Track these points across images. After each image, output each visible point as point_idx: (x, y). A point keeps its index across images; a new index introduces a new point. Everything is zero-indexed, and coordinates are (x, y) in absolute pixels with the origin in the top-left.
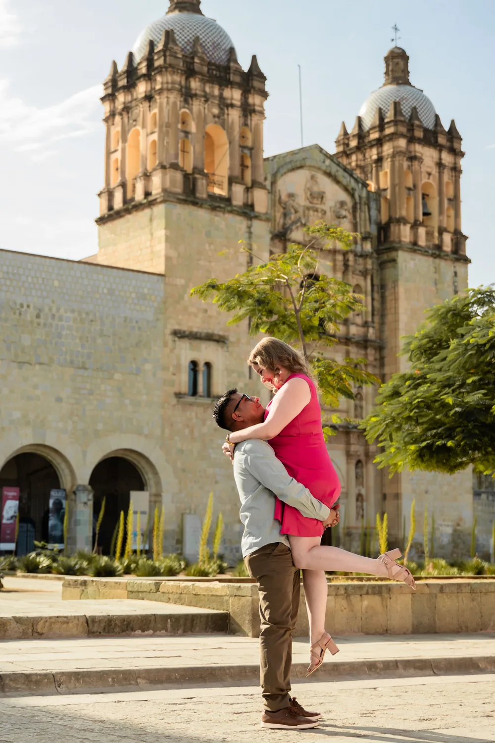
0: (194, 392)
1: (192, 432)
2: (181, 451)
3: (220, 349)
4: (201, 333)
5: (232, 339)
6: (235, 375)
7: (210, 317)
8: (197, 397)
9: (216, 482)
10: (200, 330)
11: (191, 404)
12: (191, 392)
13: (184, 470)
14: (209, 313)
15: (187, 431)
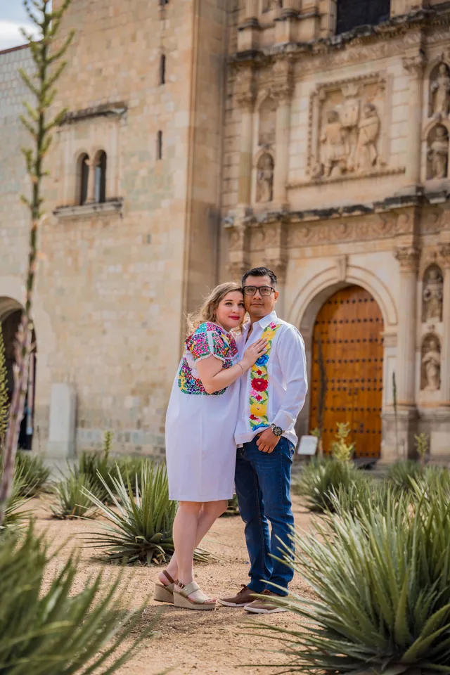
0: (82, 200)
1: (76, 260)
2: (61, 291)
3: (114, 125)
4: (92, 109)
5: (133, 103)
6: (134, 160)
7: (106, 79)
8: (84, 207)
9: (104, 332)
10: (91, 105)
11: (76, 219)
12: (79, 201)
13: (64, 319)
14: (104, 73)
15: (70, 261)
